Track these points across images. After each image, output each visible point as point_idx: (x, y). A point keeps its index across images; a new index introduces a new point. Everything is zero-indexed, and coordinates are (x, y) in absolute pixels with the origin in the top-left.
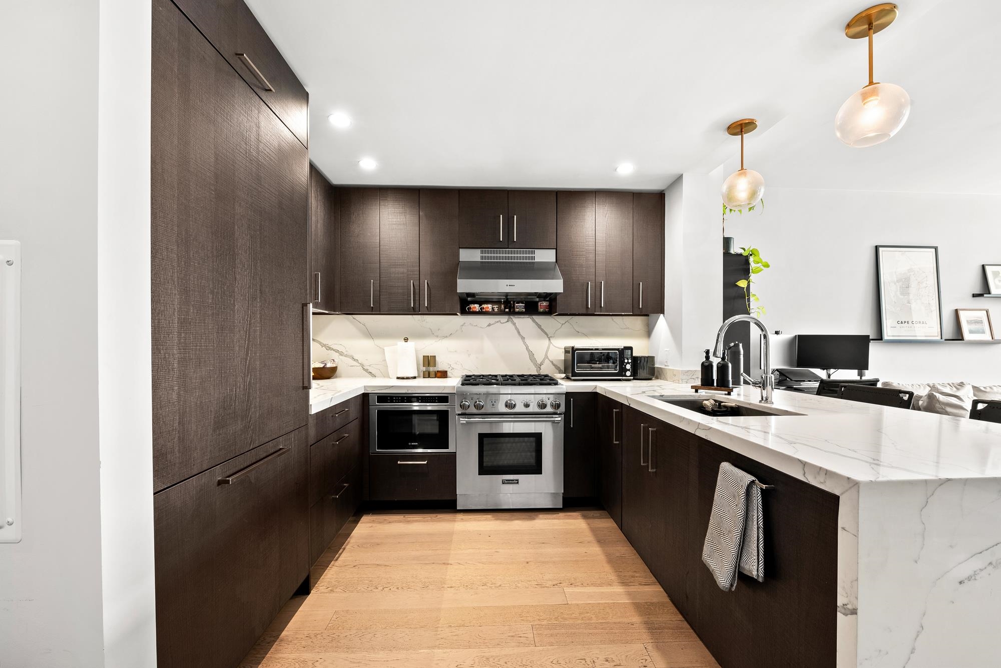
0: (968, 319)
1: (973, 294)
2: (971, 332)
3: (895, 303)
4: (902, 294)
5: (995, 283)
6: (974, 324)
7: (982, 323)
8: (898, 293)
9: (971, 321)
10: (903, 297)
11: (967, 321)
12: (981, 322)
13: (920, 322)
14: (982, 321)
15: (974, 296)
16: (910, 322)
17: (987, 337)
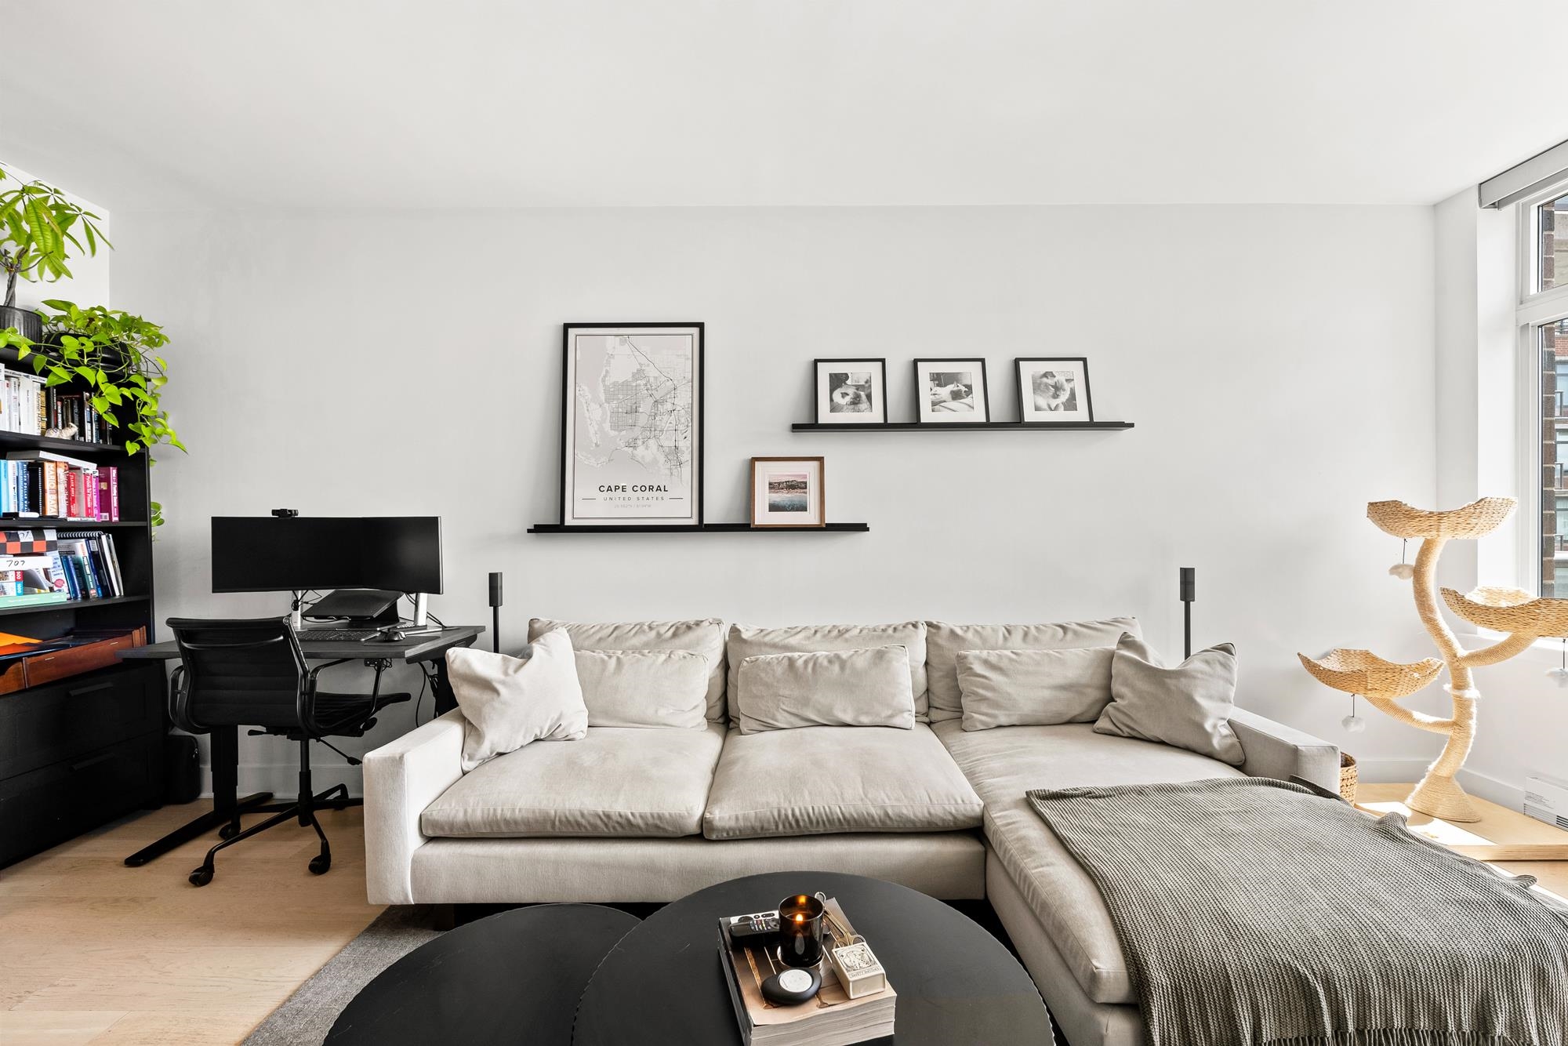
0: (772, 481)
1: (793, 425)
2: (774, 508)
3: (596, 444)
4: (616, 426)
5: (831, 400)
6: (785, 491)
7: (806, 488)
8: (607, 426)
9: (779, 484)
10: (617, 433)
11: (770, 484)
12: (801, 486)
13: (651, 488)
14: (806, 483)
15: (796, 427)
16: (629, 489)
17: (810, 518)
